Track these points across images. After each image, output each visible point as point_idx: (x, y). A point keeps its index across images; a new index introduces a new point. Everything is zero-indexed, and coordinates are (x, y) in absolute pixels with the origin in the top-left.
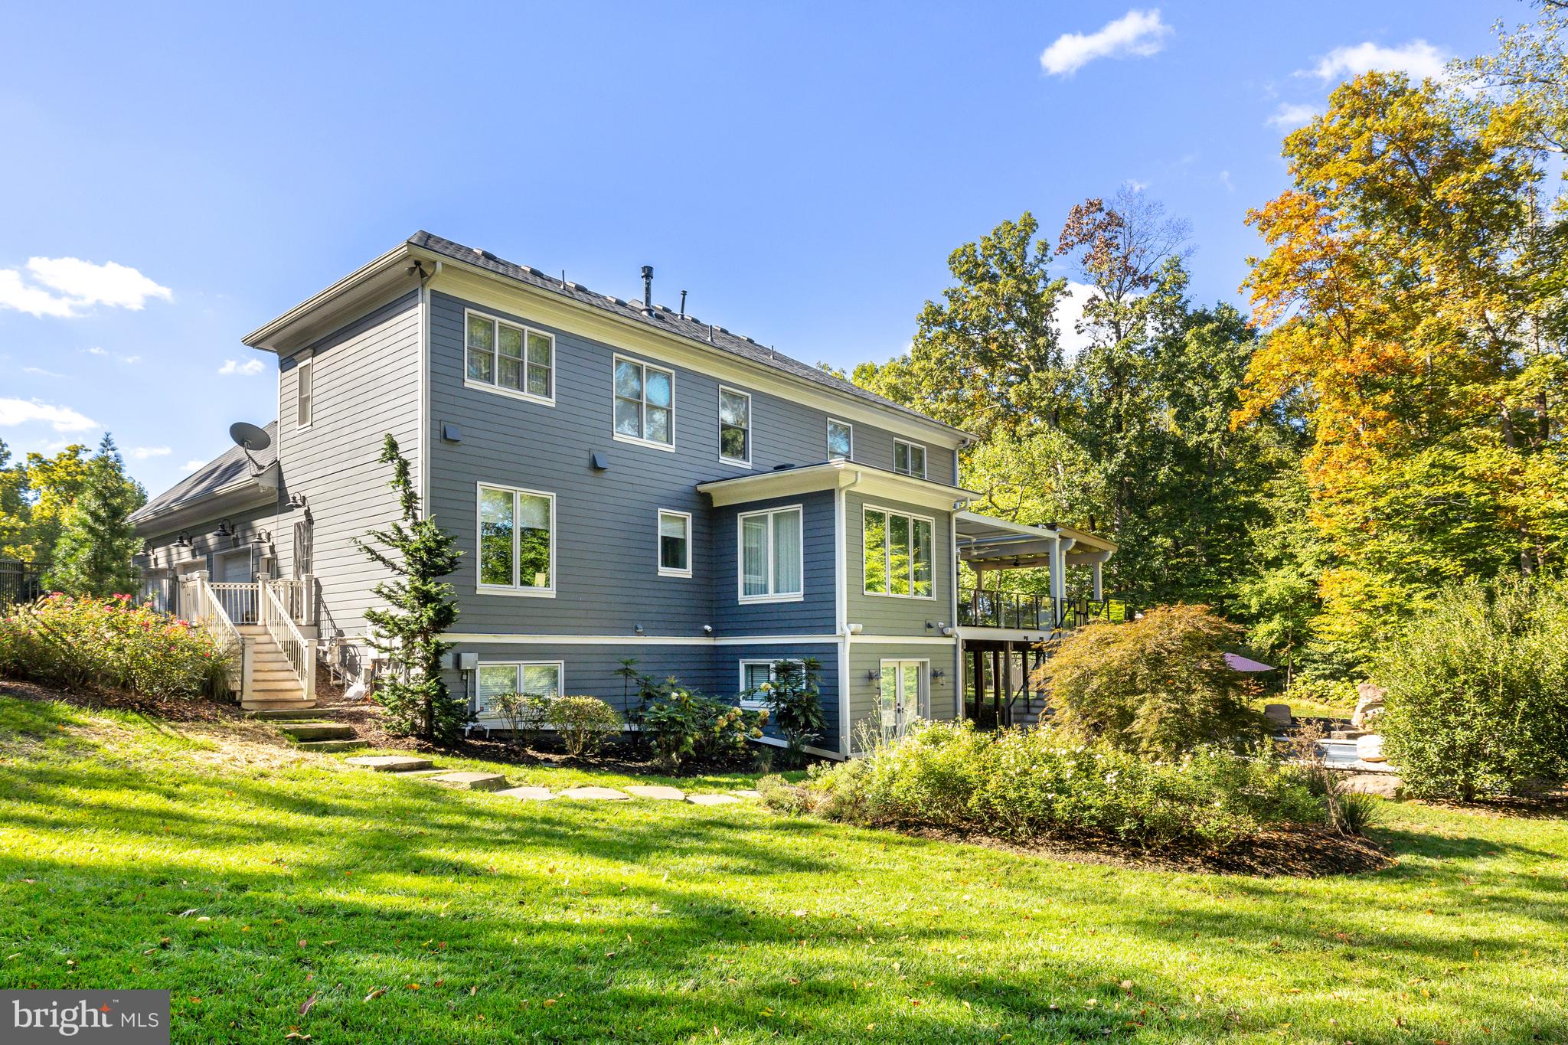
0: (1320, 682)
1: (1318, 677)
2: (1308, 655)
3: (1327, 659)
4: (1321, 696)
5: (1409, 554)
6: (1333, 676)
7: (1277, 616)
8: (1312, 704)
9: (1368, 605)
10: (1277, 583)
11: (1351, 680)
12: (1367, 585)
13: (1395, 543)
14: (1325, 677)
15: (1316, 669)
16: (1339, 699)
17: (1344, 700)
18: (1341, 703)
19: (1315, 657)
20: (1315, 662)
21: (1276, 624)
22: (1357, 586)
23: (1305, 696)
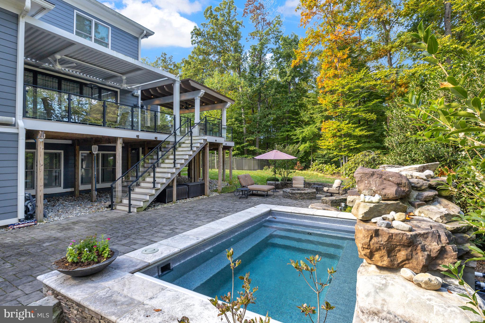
0: (321, 165)
1: (320, 163)
2: (318, 155)
3: (324, 156)
4: (321, 170)
5: (354, 112)
6: (326, 163)
7: (308, 142)
8: (318, 173)
9: (338, 134)
10: (307, 131)
11: (331, 164)
12: (338, 126)
13: (350, 108)
14: (322, 163)
15: (320, 160)
16: (327, 171)
17: (329, 172)
18: (327, 173)
19: (320, 156)
20: (319, 158)
21: (307, 144)
22: (335, 126)
23: (316, 170)
